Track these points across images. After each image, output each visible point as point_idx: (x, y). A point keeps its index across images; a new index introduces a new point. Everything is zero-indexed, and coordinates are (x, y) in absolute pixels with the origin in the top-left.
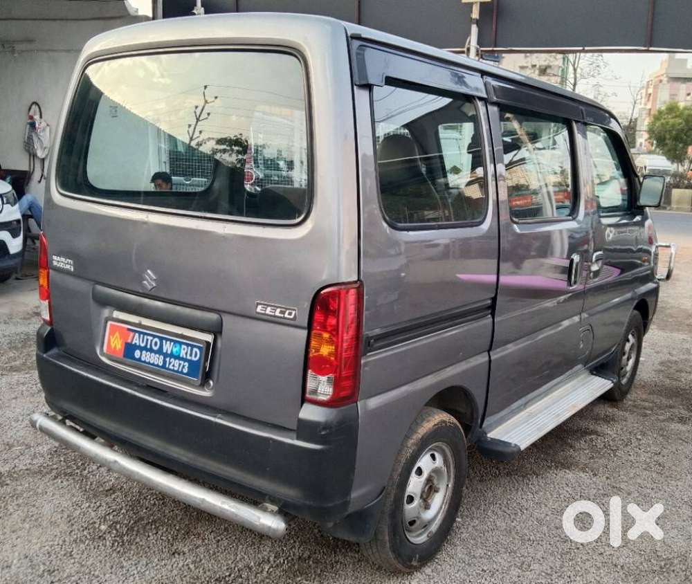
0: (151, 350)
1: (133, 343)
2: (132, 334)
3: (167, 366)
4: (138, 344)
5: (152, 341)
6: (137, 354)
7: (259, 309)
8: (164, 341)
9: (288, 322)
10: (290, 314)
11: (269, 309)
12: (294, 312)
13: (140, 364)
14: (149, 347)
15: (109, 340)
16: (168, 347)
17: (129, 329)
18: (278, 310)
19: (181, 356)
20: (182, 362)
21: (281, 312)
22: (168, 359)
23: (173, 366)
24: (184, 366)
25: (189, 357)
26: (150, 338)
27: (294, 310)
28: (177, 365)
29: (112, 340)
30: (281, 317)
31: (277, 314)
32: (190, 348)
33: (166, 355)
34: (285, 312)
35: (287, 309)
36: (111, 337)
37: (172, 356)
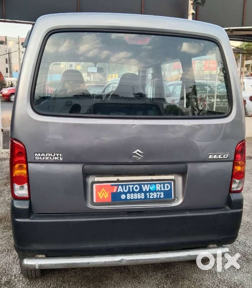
0: (134, 192)
1: (118, 191)
2: (116, 187)
3: (148, 197)
4: (122, 191)
5: (133, 188)
6: (123, 197)
7: (210, 157)
8: (143, 186)
9: (225, 160)
10: (226, 156)
11: (215, 156)
12: (227, 155)
13: (127, 202)
14: (131, 191)
15: (97, 195)
16: (145, 188)
17: (112, 185)
18: (220, 155)
19: (157, 190)
20: (159, 193)
21: (221, 156)
22: (148, 194)
23: (153, 196)
24: (160, 195)
25: (163, 189)
26: (131, 186)
27: (228, 154)
28: (156, 195)
29: (100, 194)
30: (222, 159)
31: (220, 157)
32: (162, 185)
33: (145, 192)
34: (223, 156)
35: (224, 154)
36: (99, 193)
37: (150, 191)
